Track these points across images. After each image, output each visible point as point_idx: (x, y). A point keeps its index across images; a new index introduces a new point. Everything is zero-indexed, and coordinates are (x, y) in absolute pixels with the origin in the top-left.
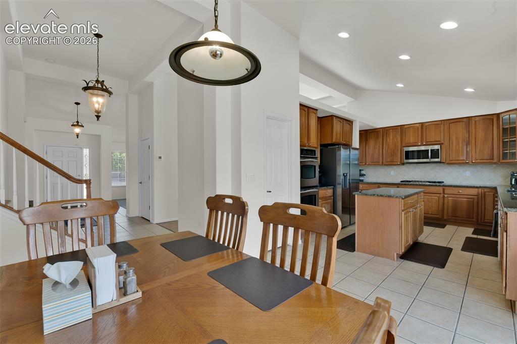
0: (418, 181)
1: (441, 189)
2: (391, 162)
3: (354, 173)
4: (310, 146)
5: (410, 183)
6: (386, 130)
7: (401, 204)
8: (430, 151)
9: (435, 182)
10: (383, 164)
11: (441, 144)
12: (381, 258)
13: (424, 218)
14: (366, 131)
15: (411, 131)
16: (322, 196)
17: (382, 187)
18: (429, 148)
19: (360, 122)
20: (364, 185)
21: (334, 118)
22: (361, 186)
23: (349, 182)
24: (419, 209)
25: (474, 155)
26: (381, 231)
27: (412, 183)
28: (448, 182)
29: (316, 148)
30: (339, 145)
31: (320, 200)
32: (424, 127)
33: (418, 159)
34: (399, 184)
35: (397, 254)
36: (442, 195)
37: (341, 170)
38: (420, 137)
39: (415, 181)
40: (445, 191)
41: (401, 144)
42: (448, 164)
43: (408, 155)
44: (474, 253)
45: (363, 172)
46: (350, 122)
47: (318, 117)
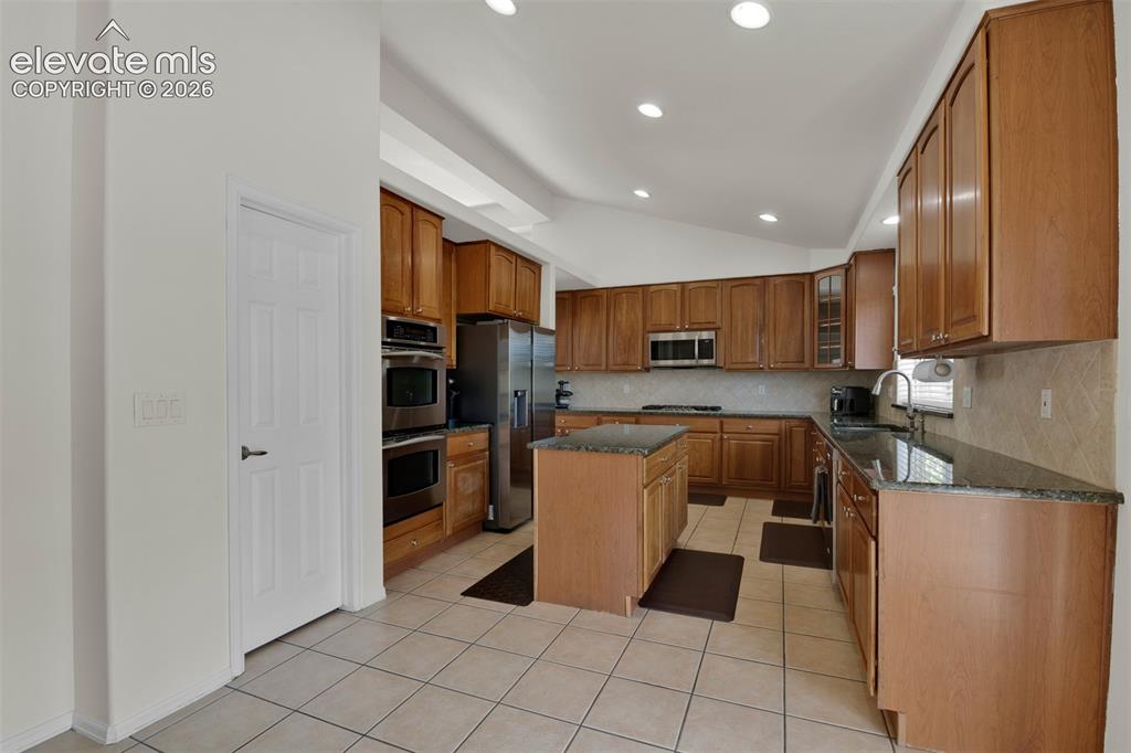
0: (675, 407)
1: (717, 421)
2: (624, 364)
3: (543, 390)
4: (418, 315)
5: (660, 411)
6: (615, 293)
7: (640, 469)
8: (697, 343)
9: (705, 408)
10: (608, 370)
11: (716, 329)
12: (595, 613)
13: (689, 486)
14: (573, 293)
15: (663, 297)
16: (457, 452)
17: (606, 422)
18: (696, 336)
19: (557, 268)
20: (567, 418)
21: (493, 248)
22: (560, 420)
23: (531, 411)
24: (678, 472)
25: (772, 352)
26: (596, 543)
27: (664, 411)
28: (728, 407)
29: (438, 321)
30: (503, 318)
31: (450, 464)
32: (687, 293)
33: (673, 359)
34: (639, 413)
35: (632, 598)
36: (718, 436)
37: (509, 383)
38: (679, 312)
39: (670, 407)
40: (725, 426)
41: (644, 326)
42: (729, 370)
43: (657, 350)
44: (783, 563)
45: (567, 388)
46: (534, 267)
47: (445, 240)
